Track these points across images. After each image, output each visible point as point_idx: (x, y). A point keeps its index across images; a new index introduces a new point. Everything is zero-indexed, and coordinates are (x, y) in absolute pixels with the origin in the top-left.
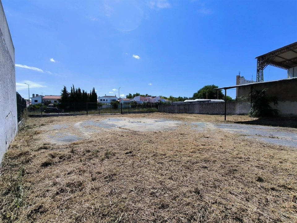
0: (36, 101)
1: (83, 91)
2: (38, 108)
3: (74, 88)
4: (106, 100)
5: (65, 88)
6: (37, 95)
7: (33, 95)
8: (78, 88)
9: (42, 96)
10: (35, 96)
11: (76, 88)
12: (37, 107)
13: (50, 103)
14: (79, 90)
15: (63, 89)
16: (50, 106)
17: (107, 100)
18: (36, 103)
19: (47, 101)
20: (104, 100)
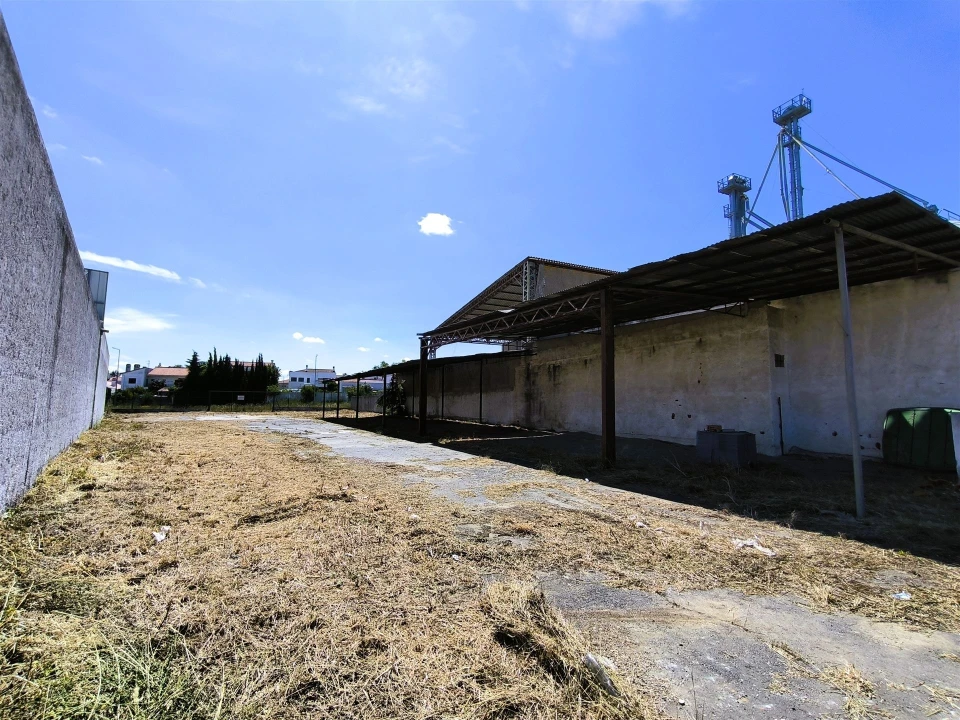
0: (132, 381)
1: (237, 362)
2: (134, 398)
3: (215, 356)
4: (305, 380)
5: (195, 356)
6: (137, 367)
7: (128, 366)
8: (224, 356)
9: (148, 370)
10: (132, 368)
11: (221, 355)
12: (131, 394)
13: (163, 385)
14: (228, 358)
15: (191, 358)
16: (161, 393)
17: (308, 379)
18: (132, 386)
19: (157, 382)
20: (301, 380)
